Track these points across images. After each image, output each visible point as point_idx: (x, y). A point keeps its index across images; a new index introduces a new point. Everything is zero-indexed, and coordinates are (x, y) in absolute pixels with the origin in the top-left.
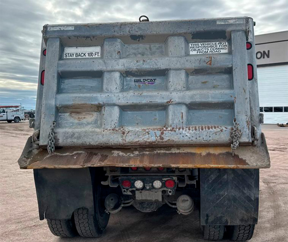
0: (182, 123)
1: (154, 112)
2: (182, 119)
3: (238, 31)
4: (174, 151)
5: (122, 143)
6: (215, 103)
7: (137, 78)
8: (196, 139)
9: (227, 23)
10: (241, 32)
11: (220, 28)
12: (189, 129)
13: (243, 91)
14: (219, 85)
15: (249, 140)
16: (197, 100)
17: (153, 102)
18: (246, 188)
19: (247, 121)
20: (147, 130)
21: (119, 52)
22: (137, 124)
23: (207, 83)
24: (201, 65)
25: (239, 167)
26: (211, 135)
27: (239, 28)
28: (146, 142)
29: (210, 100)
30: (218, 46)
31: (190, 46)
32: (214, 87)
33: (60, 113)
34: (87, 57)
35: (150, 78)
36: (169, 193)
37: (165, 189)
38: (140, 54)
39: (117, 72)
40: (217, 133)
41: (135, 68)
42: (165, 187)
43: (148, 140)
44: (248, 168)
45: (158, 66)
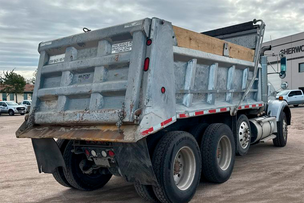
0: (96, 107)
1: (85, 99)
2: (96, 104)
3: (137, 31)
4: (92, 128)
5: (63, 122)
6: (116, 91)
7: (80, 75)
8: (100, 119)
9: (131, 26)
10: (139, 33)
11: (126, 31)
12: (97, 112)
13: (133, 80)
14: (124, 77)
15: (130, 120)
16: (105, 89)
17: (82, 92)
18: (141, 159)
19: (131, 105)
20: (76, 113)
21: (72, 56)
22: (76, 108)
23: (117, 76)
24: (112, 62)
25: (117, 141)
26: (108, 116)
27: (137, 29)
28: (74, 121)
29: (113, 89)
30: (129, 44)
31: (113, 46)
32: (121, 79)
33: (42, 101)
34: (59, 61)
35: (87, 74)
36: (112, 161)
37: (109, 158)
38: (84, 56)
39: (68, 71)
40: (112, 115)
41: (76, 67)
42: (109, 156)
43: (75, 120)
44: (123, 142)
45: (88, 65)
